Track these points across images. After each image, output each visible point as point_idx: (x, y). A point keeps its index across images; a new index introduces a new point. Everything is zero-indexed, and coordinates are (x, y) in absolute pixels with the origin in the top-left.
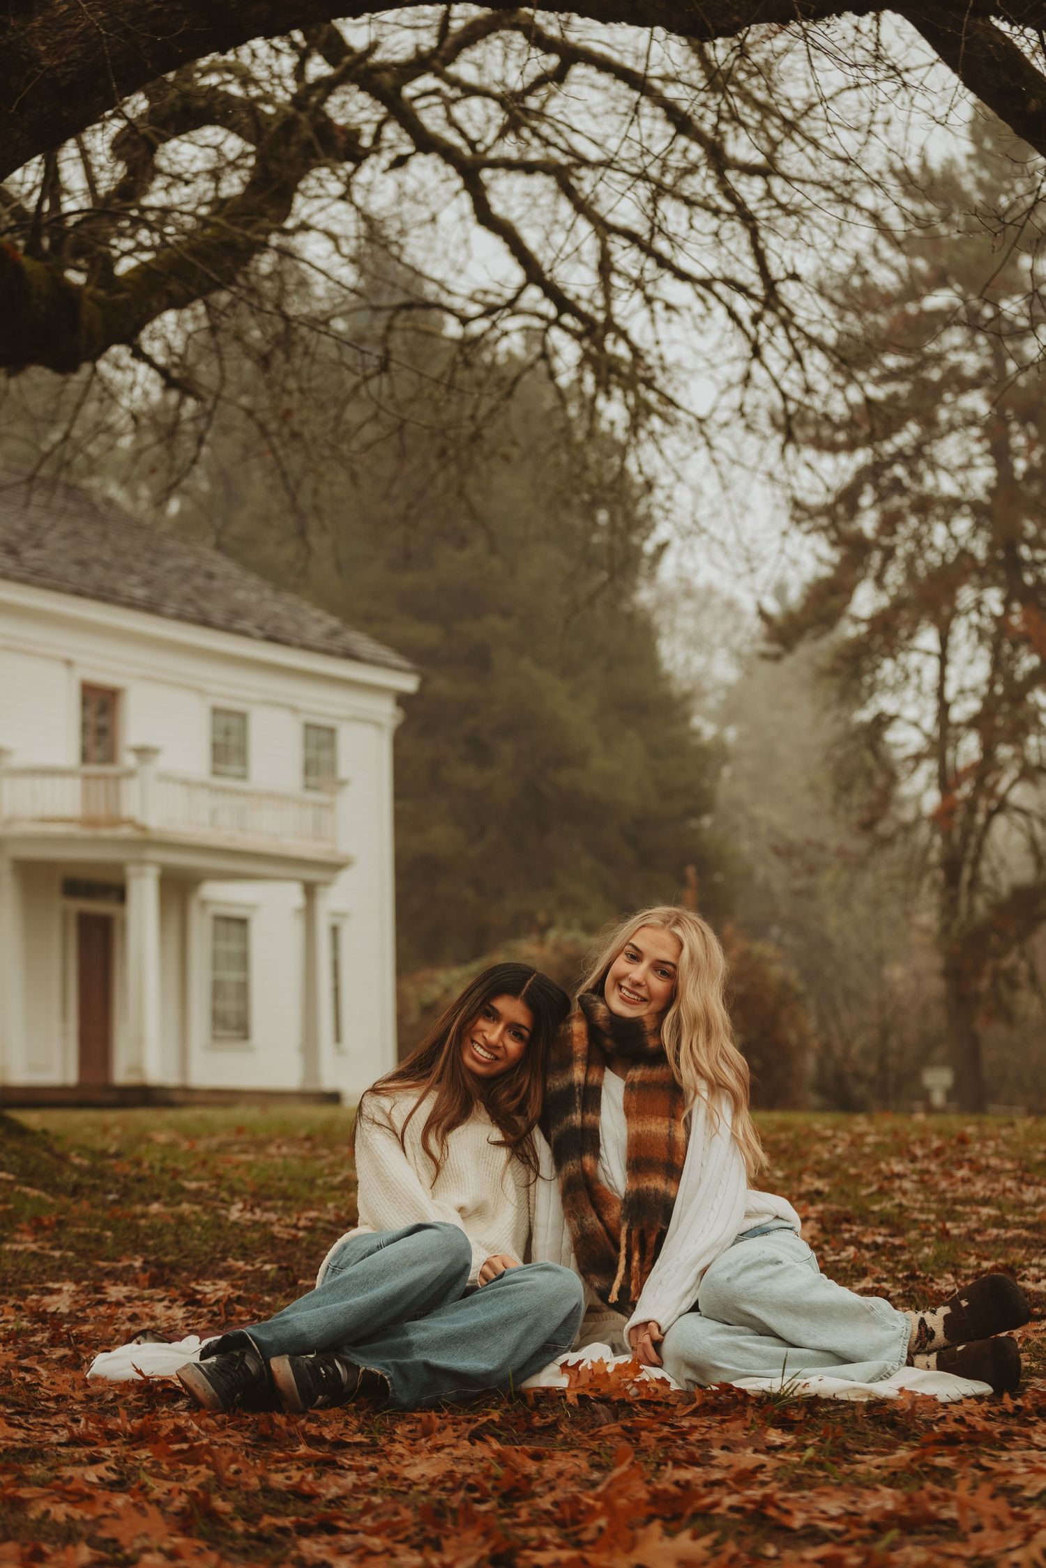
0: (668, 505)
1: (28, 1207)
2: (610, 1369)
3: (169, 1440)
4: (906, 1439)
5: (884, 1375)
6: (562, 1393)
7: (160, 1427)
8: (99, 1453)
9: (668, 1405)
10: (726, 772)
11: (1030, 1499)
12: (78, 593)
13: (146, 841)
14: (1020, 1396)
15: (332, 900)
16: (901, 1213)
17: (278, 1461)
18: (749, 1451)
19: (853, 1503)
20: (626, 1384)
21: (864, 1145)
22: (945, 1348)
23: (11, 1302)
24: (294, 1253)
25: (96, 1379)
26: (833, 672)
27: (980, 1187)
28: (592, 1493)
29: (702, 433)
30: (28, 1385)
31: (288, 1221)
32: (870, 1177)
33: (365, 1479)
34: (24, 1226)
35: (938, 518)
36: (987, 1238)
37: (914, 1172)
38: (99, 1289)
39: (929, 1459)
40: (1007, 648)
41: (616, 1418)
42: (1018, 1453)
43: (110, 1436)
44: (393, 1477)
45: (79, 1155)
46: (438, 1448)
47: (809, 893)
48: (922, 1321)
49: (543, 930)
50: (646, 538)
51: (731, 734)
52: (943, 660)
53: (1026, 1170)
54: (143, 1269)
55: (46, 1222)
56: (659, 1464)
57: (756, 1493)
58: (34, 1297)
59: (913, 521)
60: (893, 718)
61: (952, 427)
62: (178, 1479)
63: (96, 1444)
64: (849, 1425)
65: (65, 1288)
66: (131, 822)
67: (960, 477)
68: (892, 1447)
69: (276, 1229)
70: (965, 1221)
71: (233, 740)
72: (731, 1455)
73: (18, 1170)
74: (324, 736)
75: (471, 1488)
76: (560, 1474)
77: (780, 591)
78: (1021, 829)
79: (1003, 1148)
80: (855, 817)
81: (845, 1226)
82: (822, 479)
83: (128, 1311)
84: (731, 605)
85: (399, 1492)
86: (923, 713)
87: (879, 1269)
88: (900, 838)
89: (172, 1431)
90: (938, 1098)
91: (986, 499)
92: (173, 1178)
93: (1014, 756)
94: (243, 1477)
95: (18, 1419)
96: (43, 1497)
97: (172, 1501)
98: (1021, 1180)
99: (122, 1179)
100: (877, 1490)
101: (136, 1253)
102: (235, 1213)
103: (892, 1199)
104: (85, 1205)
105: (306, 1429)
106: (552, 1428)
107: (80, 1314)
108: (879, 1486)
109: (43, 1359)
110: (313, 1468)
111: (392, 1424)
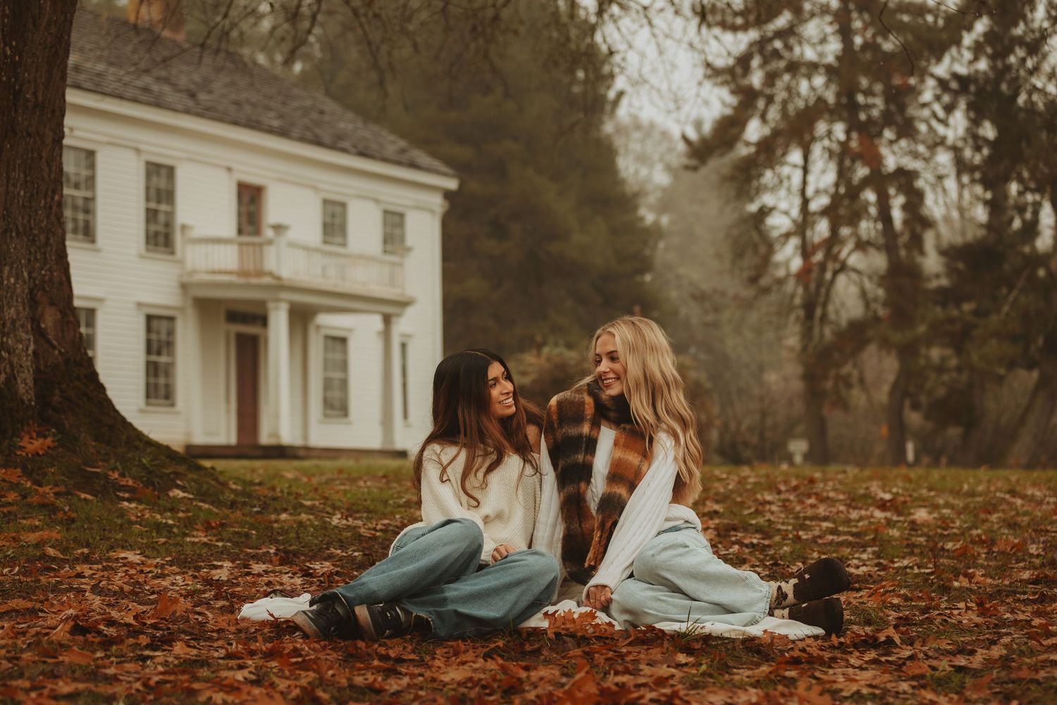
0: (623, 64)
1: (201, 514)
2: (576, 616)
3: (290, 655)
4: (767, 661)
5: (754, 622)
6: (545, 631)
7: (284, 648)
8: (245, 663)
9: (612, 639)
10: (662, 245)
11: (846, 698)
12: (236, 123)
13: (280, 286)
14: (842, 636)
15: (402, 326)
16: (769, 525)
17: (360, 669)
18: (665, 666)
19: (731, 698)
20: (586, 626)
21: (746, 483)
22: (794, 605)
23: (190, 573)
24: (374, 545)
25: (243, 619)
26: (732, 178)
27: (822, 510)
28: (561, 690)
29: (646, 16)
30: (200, 623)
31: (370, 525)
32: (750, 503)
33: (415, 681)
34: (199, 526)
35: (804, 75)
36: (825, 541)
37: (779, 500)
38: (247, 566)
39: (781, 672)
40: (847, 162)
41: (579, 646)
42: (840, 670)
43: (252, 653)
44: (433, 680)
45: (234, 483)
46: (464, 663)
47: (715, 325)
48: (780, 588)
49: (539, 347)
50: (609, 87)
51: (665, 220)
52: (805, 170)
53: (853, 500)
54: (276, 554)
55: (214, 525)
56: (605, 674)
57: (667, 691)
58: (205, 570)
59: (787, 77)
60: (772, 209)
61: (813, 15)
62: (296, 679)
63: (243, 658)
64: (730, 652)
65: (225, 565)
66: (271, 274)
67: (819, 48)
68: (758, 665)
69: (362, 530)
70: (812, 531)
71: (337, 221)
72: (652, 668)
73: (195, 492)
74: (396, 219)
75: (484, 687)
76: (541, 679)
77: (698, 124)
78: (855, 283)
79: (838, 486)
80: (746, 274)
81: (733, 533)
82: (725, 47)
83: (266, 579)
84: (665, 134)
85: (437, 689)
86: (791, 205)
87: (754, 559)
88: (775, 288)
89: (292, 650)
90: (798, 459)
91: (836, 64)
92: (296, 498)
93: (852, 234)
94: (337, 678)
95: (193, 643)
96: (208, 688)
97: (290, 692)
98: (849, 506)
99: (262, 498)
100: (746, 690)
101: (272, 544)
102: (336, 520)
103: (764, 516)
104: (238, 513)
105: (378, 651)
106: (537, 652)
107: (234, 581)
108: (748, 688)
109: (209, 607)
110: (381, 673)
111: (434, 649)
